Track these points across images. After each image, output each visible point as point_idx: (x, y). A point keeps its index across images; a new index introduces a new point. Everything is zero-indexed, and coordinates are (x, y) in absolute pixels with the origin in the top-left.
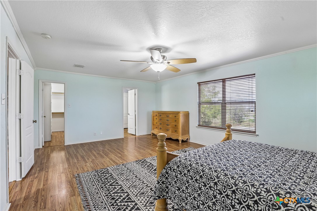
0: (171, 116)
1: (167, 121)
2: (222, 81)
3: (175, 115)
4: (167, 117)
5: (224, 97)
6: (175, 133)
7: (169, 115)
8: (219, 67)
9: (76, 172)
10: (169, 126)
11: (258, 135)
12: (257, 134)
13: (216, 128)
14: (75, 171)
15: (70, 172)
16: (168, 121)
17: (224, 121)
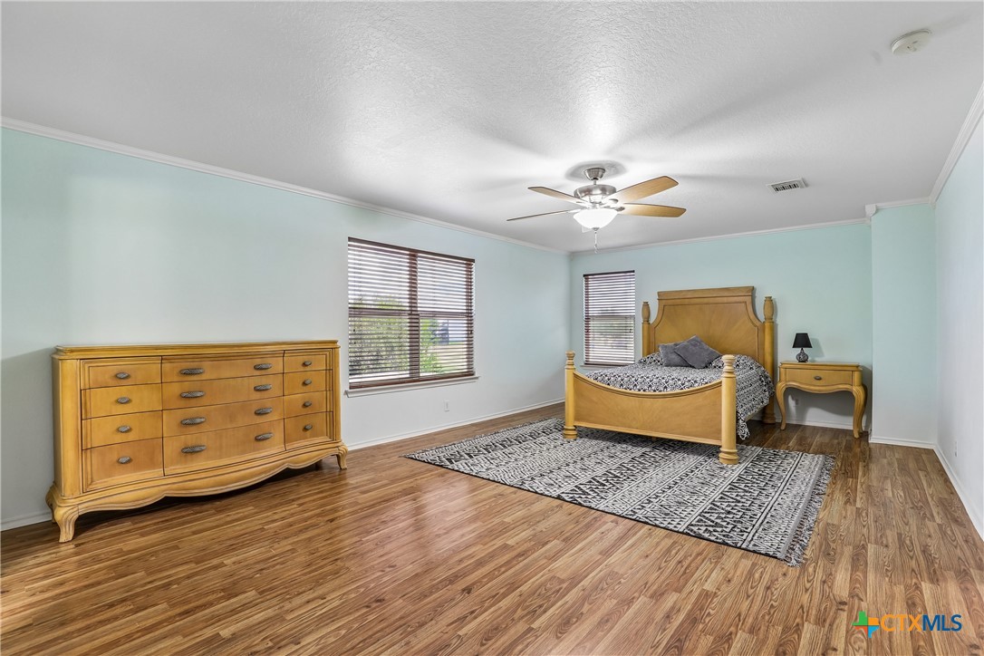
0: (277, 365)
1: (258, 395)
2: (408, 252)
3: (305, 358)
4: (258, 373)
5: (413, 297)
6: (305, 438)
7: (269, 360)
8: (403, 213)
9: (784, 574)
10: (274, 417)
11: (477, 378)
12: (476, 375)
13: (404, 383)
14: (787, 581)
15: (808, 585)
16: (265, 394)
17: (414, 359)
